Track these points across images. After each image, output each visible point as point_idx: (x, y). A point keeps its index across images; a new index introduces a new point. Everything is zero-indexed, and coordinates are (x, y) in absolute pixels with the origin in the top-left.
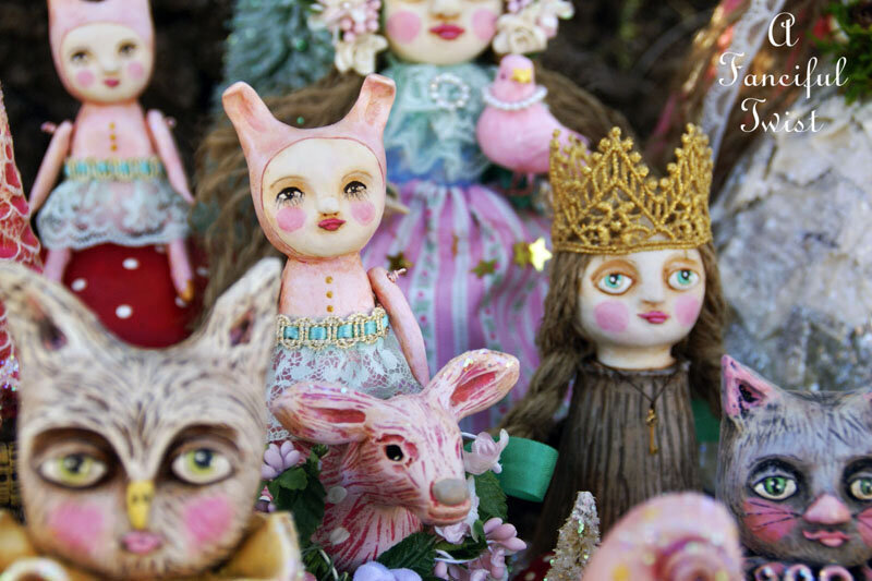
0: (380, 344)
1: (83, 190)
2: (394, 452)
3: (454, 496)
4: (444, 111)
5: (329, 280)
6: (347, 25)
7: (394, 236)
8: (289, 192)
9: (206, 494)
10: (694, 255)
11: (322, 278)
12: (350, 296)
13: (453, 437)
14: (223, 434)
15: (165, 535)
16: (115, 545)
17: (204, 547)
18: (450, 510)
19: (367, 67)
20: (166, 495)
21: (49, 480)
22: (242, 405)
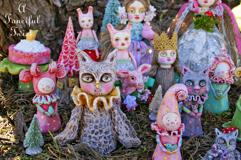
0: (130, 63)
1: (83, 42)
2: (133, 79)
3: (142, 85)
4: (137, 30)
5: (122, 53)
6: (122, 17)
10: (175, 51)
11: (121, 53)
12: (126, 55)
13: (142, 76)
14: (110, 75)
15: (101, 89)
16: (94, 91)
17: (107, 91)
18: (141, 87)
19: (125, 23)
20: (102, 84)
21: (84, 81)
22: (112, 70)
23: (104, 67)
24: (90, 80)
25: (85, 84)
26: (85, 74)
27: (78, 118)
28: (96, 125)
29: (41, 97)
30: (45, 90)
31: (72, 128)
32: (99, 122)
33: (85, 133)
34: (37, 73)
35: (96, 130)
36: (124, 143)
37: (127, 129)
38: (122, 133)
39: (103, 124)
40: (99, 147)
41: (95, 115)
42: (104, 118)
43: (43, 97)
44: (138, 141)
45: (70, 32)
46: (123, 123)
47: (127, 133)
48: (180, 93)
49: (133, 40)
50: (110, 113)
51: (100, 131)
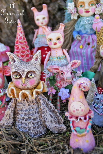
0: (64, 59)
3: (69, 79)
4: (87, 24)
5: (56, 51)
7: (80, 43)
8: (50, 40)
9: (32, 79)
13: (70, 71)
14: (34, 72)
16: (21, 85)
17: (32, 85)
18: (69, 81)
19: (76, 18)
20: (27, 79)
21: (14, 78)
22: (36, 68)
23: (28, 66)
24: (19, 77)
25: (15, 80)
26: (14, 72)
27: (12, 108)
28: (25, 113)
31: (8, 116)
32: (27, 110)
33: (18, 120)
35: (26, 117)
36: (51, 128)
37: (52, 117)
38: (48, 120)
39: (31, 112)
41: (25, 105)
42: (32, 107)
44: (63, 127)
45: (20, 33)
46: (48, 111)
47: (52, 120)
48: (82, 86)
49: (85, 34)
50: (37, 103)
51: (29, 118)
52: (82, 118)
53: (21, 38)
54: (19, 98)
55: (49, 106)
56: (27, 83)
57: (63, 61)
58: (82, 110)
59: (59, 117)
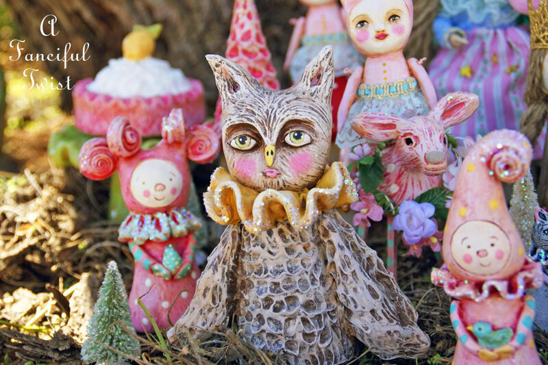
0: (412, 95)
1: (310, 51)
2: (409, 142)
3: (437, 160)
5: (384, 64)
8: (362, 23)
9: (300, 151)
11: (380, 64)
13: (438, 133)
14: (306, 124)
15: (281, 169)
16: (261, 174)
17: (300, 175)
18: (436, 166)
20: (283, 152)
21: (233, 148)
22: (316, 111)
23: (287, 102)
24: (250, 143)
25: (238, 156)
26: (235, 128)
27: (224, 263)
28: (275, 281)
29: (142, 220)
30: (152, 197)
31: (209, 295)
32: (283, 271)
33: (247, 309)
34: (129, 147)
35: (277, 298)
36: (370, 341)
37: (375, 296)
38: (359, 308)
39: (296, 277)
40: (289, 351)
41: (272, 250)
42: (299, 259)
43: (148, 218)
44: (418, 336)
45: (243, 19)
46: (360, 275)
47: (375, 308)
48: (499, 159)
49: (481, 25)
50: (320, 243)
51: (288, 299)
52: (501, 287)
53: (247, 36)
54: (255, 219)
55: (364, 257)
56: (283, 166)
57: (410, 100)
58: (500, 255)
59: (400, 299)
